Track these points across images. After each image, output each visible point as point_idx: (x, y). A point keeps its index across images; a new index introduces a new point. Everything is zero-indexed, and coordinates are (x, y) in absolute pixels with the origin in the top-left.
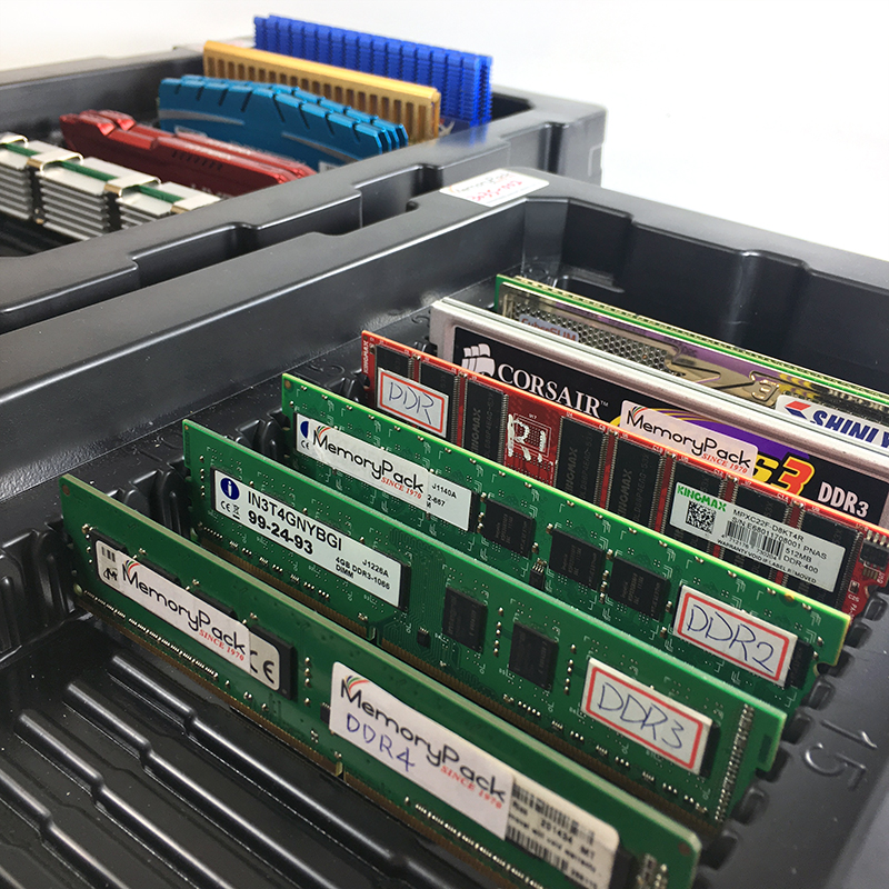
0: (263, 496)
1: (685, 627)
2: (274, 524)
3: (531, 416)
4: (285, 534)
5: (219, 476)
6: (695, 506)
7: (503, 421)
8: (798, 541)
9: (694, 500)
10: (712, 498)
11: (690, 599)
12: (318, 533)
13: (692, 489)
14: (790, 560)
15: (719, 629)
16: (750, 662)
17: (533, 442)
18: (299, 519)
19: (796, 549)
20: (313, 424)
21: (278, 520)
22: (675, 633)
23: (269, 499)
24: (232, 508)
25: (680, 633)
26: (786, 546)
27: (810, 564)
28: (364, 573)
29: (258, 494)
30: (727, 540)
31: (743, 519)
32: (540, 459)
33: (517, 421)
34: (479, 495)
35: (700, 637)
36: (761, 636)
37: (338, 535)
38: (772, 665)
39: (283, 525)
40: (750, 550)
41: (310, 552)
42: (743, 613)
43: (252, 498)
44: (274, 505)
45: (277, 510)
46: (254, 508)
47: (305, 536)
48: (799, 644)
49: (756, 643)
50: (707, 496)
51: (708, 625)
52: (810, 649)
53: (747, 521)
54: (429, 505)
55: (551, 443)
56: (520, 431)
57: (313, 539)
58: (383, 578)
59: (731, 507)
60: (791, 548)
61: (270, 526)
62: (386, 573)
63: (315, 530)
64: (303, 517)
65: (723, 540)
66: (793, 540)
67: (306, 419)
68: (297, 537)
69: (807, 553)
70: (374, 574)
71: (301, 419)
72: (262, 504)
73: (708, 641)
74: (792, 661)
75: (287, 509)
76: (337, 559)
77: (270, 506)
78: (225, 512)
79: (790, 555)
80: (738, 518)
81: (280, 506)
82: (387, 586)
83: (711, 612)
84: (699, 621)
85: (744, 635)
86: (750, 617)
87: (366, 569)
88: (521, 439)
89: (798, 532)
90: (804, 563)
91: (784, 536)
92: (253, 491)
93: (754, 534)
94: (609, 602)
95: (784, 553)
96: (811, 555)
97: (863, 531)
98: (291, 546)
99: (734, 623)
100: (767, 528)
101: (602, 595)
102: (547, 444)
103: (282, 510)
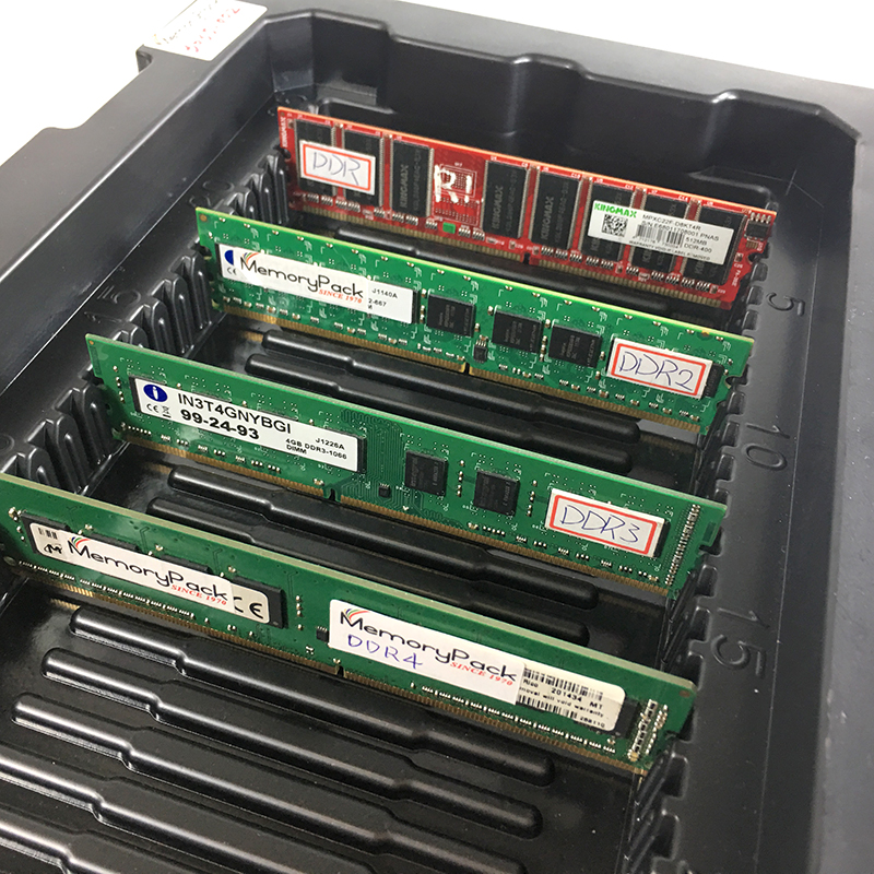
0: (195, 396)
1: (618, 369)
2: (211, 419)
3: (457, 164)
4: (226, 425)
5: (141, 384)
6: (609, 217)
7: (430, 173)
8: (696, 231)
9: (609, 213)
10: (624, 208)
11: (622, 348)
12: (263, 422)
13: (607, 204)
14: (689, 246)
15: (647, 366)
16: (673, 386)
17: (459, 187)
18: (240, 412)
19: (695, 237)
20: (238, 252)
21: (217, 415)
22: (609, 375)
23: (202, 398)
24: (160, 409)
25: (613, 373)
26: (687, 236)
27: (705, 247)
28: (318, 449)
29: (189, 395)
30: (637, 239)
31: (651, 221)
32: (467, 199)
33: (444, 171)
34: (420, 292)
35: (631, 375)
36: (682, 365)
37: (286, 421)
38: (692, 386)
39: (222, 418)
40: (657, 244)
41: (257, 437)
42: (666, 351)
43: (183, 399)
44: (209, 403)
45: (213, 407)
46: (187, 407)
47: (249, 425)
48: (713, 367)
49: (679, 371)
50: (620, 207)
51: (638, 365)
52: (723, 368)
53: (655, 222)
54: (370, 307)
55: (477, 185)
56: (446, 179)
57: (258, 426)
58: (339, 451)
59: (641, 213)
60: (691, 237)
61: (208, 420)
62: (341, 447)
63: (259, 420)
64: (244, 410)
65: (634, 240)
66: (692, 230)
67: (229, 248)
68: (239, 427)
69: (703, 239)
70: (328, 448)
71: (224, 249)
72: (196, 403)
73: (638, 377)
74: (708, 380)
75: (224, 405)
76: (288, 441)
77: (205, 405)
78: (153, 413)
79: (689, 243)
80: (647, 221)
81: (216, 403)
82: (344, 456)
83: (639, 354)
84: (630, 362)
85: (668, 367)
86: (672, 353)
87: (320, 445)
88: (448, 186)
89: (696, 223)
90: (701, 246)
91: (685, 228)
92: (182, 393)
93: (660, 232)
94: (548, 360)
95: (685, 242)
96: (706, 239)
97: (747, 214)
98: (235, 435)
99: (660, 360)
100: (670, 225)
101: (542, 356)
102: (473, 187)
103: (220, 406)
